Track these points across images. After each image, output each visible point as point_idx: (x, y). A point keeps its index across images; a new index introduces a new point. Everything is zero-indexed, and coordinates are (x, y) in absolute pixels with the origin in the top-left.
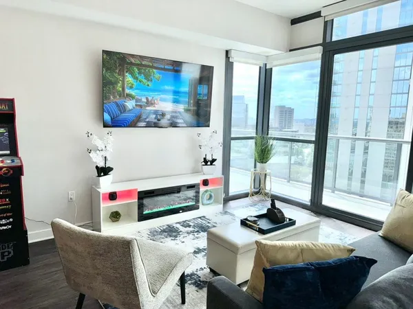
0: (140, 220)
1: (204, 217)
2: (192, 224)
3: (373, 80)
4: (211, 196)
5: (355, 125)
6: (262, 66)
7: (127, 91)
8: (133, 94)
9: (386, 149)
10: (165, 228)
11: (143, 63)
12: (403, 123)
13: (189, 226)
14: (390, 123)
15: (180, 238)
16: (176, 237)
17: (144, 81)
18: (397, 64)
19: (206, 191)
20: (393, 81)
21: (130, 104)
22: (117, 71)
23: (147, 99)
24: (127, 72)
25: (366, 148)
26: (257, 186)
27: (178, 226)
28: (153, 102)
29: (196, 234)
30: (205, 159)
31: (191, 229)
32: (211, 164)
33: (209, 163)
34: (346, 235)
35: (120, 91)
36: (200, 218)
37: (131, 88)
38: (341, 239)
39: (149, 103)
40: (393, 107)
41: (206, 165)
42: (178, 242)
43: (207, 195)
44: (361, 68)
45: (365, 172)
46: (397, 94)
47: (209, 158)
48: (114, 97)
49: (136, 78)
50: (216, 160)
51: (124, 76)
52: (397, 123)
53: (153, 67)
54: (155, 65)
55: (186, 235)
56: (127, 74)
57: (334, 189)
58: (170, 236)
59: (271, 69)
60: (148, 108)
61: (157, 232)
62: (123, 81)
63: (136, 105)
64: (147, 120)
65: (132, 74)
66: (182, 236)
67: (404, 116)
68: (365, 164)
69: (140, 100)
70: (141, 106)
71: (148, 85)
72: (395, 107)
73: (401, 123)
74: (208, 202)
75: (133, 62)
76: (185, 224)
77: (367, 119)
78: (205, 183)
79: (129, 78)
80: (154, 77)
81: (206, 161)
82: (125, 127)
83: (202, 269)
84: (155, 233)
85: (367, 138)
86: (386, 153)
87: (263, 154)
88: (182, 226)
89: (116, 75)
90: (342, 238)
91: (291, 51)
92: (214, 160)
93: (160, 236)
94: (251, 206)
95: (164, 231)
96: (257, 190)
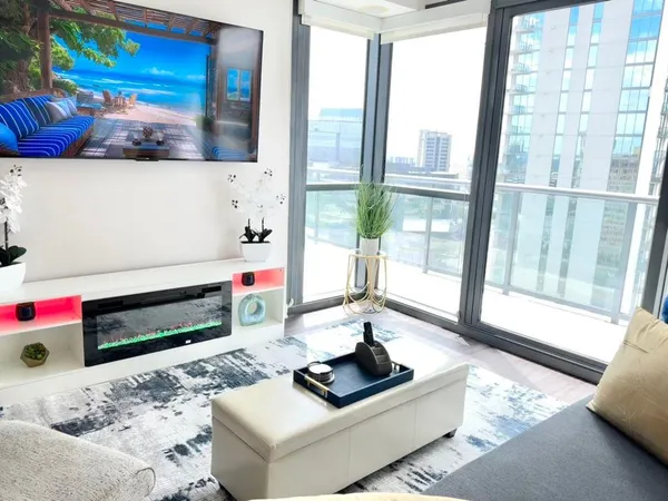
0: (89, 363)
1: (241, 351)
2: (210, 368)
3: (585, 109)
4: (259, 307)
5: (555, 166)
6: (372, 39)
7: (56, 76)
8: (72, 82)
9: (606, 209)
10: (147, 378)
11: (94, 12)
12: (636, 165)
13: (203, 373)
14: (614, 163)
15: (176, 403)
16: (166, 400)
17: (98, 54)
18: (630, 59)
19: (249, 297)
20: (622, 89)
21: (63, 106)
22: (28, 28)
23: (106, 95)
24: (52, 31)
25: (572, 207)
26: (361, 282)
27: (180, 373)
28: (120, 102)
29: (212, 392)
30: (247, 229)
31: (205, 381)
32: (261, 241)
33: (256, 239)
34: (524, 390)
35: (36, 74)
36: (232, 353)
37: (65, 68)
38: (511, 399)
39: (110, 104)
40: (620, 135)
41: (251, 241)
42: (168, 413)
43: (251, 306)
44: (568, 65)
45: (569, 247)
46: (628, 112)
47: (257, 228)
48: (23, 88)
49: (76, 47)
50: (270, 231)
51: (44, 39)
52: (625, 164)
53: (117, 24)
54: (123, 18)
55: (190, 394)
56: (53, 37)
57: (507, 288)
58: (155, 399)
59: (391, 44)
60: (107, 116)
61: (127, 388)
62: (44, 53)
63: (79, 108)
64: (108, 143)
65: (66, 36)
66: (180, 399)
67: (638, 153)
68: (569, 234)
69: (89, 98)
70: (91, 111)
71: (107, 64)
72: (624, 135)
73: (632, 164)
74: (253, 319)
75: (68, 8)
76: (195, 369)
77: (576, 156)
78: (248, 279)
79: (59, 47)
80: (120, 46)
81: (249, 234)
82: (52, 156)
83: (202, 483)
84: (123, 392)
85: (574, 190)
86: (605, 216)
87: (372, 222)
88: (188, 373)
89: (25, 37)
90: (515, 396)
91: (427, 7)
92: (266, 233)
93: (132, 399)
94: (344, 324)
95: (143, 387)
96: (361, 291)
